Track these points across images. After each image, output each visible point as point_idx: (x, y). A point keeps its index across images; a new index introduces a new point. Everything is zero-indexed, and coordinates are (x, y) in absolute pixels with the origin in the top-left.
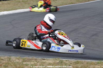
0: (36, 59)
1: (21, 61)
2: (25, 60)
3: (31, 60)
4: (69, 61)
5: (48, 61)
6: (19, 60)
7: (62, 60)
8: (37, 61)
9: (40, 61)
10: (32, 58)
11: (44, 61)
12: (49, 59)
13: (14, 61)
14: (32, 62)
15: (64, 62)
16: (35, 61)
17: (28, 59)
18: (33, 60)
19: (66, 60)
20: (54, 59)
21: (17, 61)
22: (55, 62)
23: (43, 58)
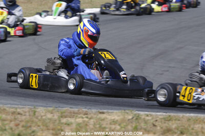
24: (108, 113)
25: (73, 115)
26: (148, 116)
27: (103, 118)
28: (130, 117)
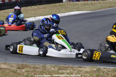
0: (72, 67)
1: (56, 70)
2: (61, 68)
3: (67, 68)
4: (106, 68)
5: (84, 68)
6: (54, 68)
7: (100, 68)
8: (74, 69)
9: (77, 69)
10: (68, 66)
11: (81, 69)
12: (86, 67)
13: (50, 70)
14: (68, 70)
15: (102, 69)
16: (71, 69)
17: (64, 67)
18: (69, 68)
19: (103, 68)
20: (92, 66)
21: (53, 69)
22: (92, 69)
23: (80, 66)
24: (84, 67)
25: (65, 68)
26: (105, 69)
27: (81, 70)
28: (95, 70)
